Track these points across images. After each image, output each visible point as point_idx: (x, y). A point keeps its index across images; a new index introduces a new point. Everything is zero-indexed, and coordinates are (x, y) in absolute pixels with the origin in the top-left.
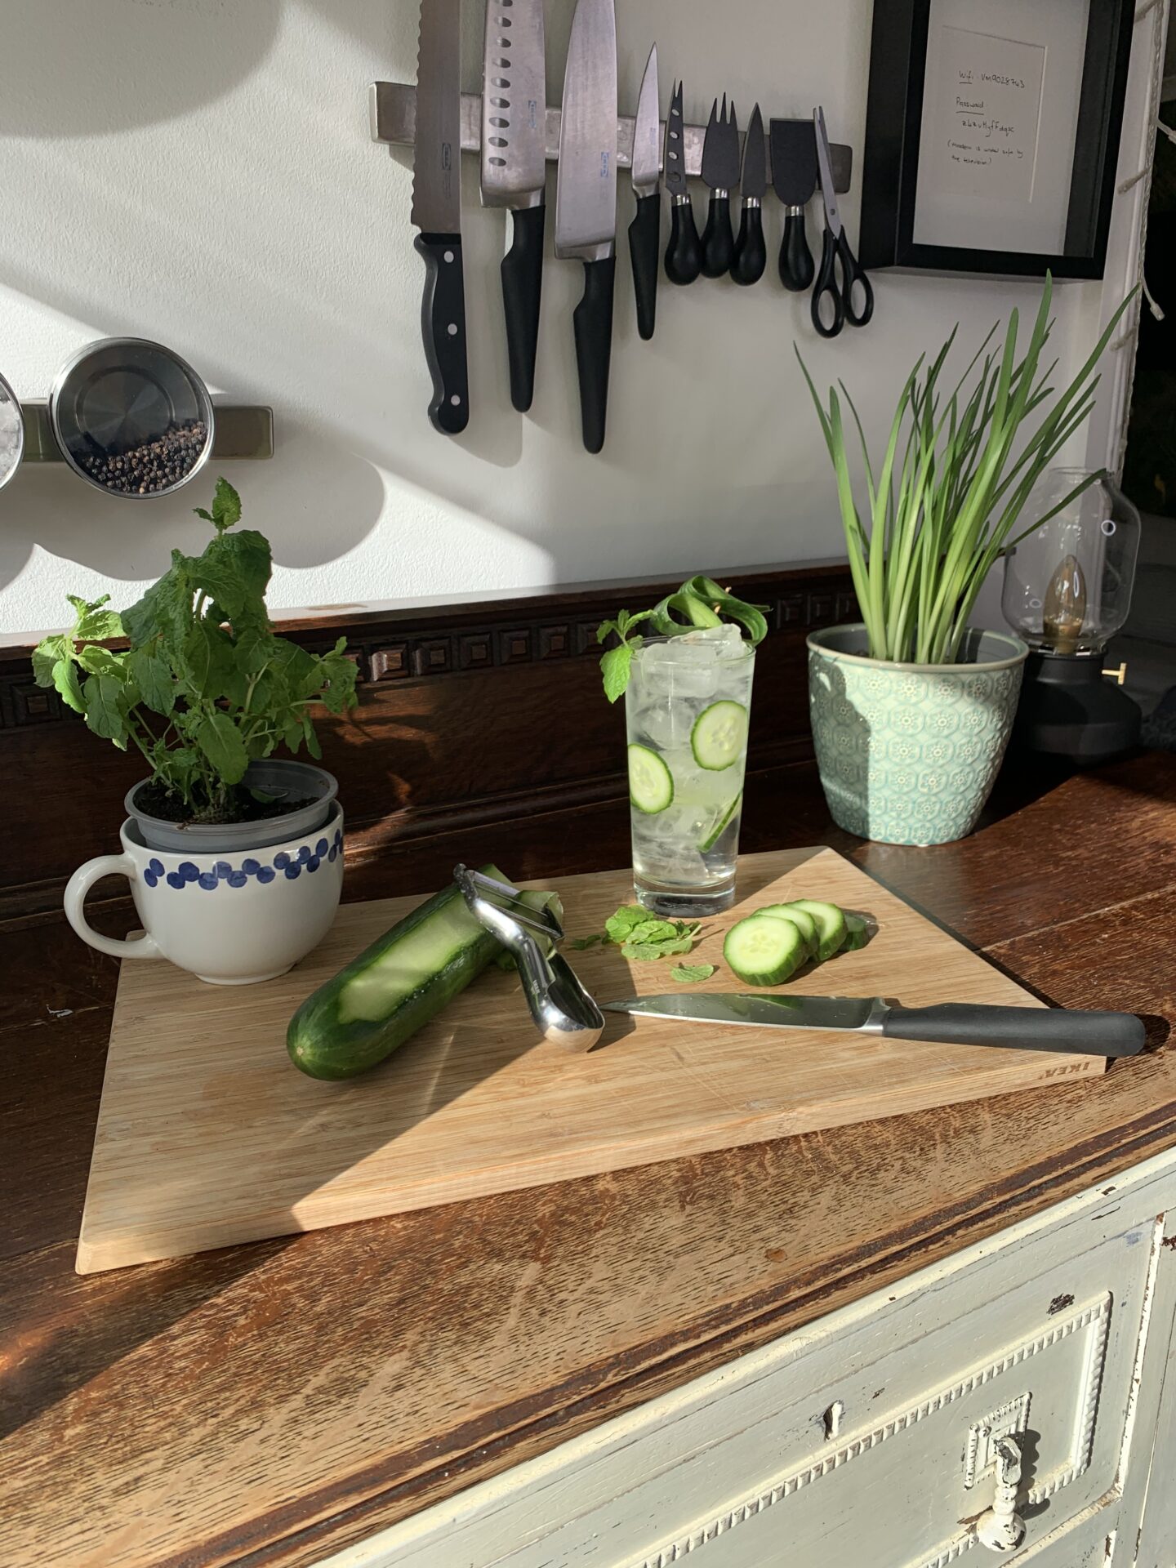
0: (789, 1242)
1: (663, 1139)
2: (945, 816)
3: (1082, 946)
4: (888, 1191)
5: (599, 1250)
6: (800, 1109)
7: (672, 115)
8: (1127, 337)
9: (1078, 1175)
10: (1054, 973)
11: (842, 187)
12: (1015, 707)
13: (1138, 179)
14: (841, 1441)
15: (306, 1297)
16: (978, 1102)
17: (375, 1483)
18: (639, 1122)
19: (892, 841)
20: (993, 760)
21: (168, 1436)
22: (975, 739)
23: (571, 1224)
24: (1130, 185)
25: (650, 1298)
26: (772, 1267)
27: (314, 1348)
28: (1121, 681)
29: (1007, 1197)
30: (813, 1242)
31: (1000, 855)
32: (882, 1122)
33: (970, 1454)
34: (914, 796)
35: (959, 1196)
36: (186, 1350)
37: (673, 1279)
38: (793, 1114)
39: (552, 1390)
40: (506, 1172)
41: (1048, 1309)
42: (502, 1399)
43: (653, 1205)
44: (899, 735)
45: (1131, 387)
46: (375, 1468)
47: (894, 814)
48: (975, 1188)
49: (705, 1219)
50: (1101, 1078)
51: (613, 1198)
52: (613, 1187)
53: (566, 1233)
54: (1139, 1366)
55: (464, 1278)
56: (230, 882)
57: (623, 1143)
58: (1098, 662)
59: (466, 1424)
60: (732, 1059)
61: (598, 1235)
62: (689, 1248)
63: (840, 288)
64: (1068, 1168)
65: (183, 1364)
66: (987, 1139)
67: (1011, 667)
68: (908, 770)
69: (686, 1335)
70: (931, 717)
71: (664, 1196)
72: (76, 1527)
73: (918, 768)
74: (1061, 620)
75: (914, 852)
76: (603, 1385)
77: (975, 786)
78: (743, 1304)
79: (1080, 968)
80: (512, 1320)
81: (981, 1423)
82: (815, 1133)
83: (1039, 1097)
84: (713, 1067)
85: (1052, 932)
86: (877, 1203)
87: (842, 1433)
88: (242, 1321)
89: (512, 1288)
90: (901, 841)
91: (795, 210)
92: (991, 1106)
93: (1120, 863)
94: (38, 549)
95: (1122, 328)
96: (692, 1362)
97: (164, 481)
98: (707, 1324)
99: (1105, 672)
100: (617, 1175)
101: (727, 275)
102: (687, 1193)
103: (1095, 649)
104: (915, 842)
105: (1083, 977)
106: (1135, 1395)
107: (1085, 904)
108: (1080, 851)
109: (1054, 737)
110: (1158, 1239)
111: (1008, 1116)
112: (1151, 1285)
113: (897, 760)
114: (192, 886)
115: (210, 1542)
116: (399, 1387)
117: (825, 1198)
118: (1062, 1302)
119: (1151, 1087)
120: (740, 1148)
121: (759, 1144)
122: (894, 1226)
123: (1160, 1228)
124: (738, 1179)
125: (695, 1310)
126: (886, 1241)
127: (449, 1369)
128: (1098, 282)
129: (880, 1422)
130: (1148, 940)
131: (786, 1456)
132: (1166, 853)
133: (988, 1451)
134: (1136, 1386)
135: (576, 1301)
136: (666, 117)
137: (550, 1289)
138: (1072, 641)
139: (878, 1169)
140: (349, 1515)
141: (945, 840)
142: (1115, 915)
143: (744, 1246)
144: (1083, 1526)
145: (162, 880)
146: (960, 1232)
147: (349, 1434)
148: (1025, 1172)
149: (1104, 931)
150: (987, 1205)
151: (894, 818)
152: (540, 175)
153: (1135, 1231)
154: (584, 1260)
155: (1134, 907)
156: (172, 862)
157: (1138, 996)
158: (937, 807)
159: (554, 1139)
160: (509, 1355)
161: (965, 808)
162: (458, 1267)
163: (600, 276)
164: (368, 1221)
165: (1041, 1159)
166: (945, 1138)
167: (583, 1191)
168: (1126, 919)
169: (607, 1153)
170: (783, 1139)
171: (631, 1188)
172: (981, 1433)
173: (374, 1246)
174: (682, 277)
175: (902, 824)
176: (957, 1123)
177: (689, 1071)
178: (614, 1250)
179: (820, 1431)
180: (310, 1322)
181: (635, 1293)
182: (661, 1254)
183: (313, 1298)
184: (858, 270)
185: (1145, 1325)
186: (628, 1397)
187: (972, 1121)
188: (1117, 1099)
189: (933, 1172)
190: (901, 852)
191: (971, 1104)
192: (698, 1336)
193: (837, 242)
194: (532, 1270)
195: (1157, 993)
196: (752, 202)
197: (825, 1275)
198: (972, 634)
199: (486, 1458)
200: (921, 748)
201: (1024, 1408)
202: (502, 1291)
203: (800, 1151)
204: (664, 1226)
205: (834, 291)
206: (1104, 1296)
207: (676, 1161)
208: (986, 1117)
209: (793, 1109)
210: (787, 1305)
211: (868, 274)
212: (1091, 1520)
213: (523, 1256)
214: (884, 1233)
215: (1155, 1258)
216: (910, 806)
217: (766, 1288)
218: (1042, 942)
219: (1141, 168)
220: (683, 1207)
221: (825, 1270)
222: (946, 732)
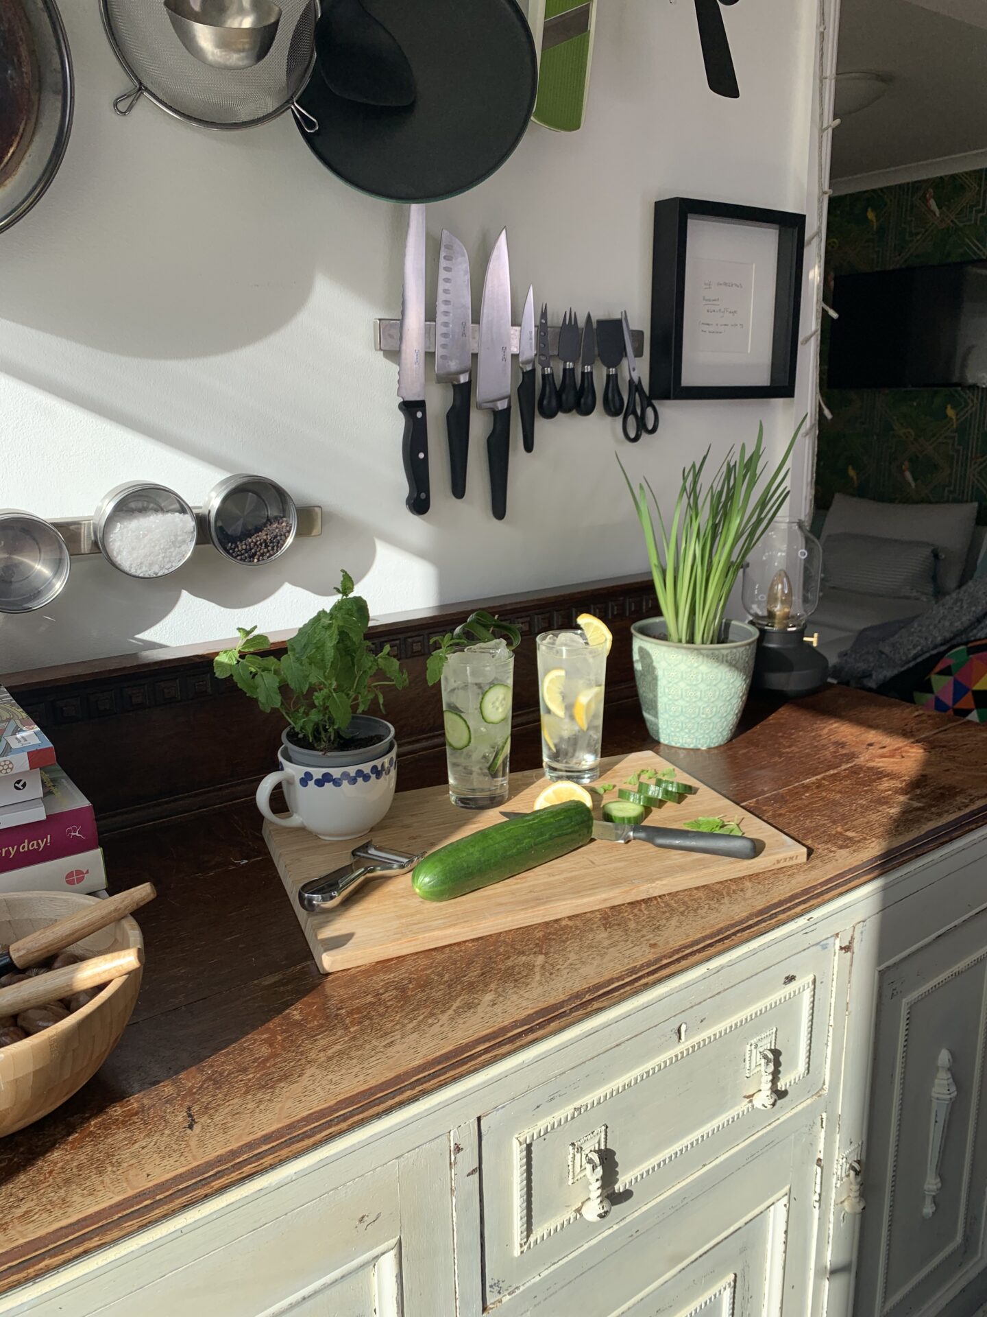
0: (660, 940)
1: (592, 899)
2: (716, 731)
3: (796, 800)
4: (702, 918)
5: (571, 949)
6: (657, 882)
7: (541, 323)
8: (811, 429)
9: (793, 908)
10: (780, 815)
11: (638, 353)
12: (753, 666)
13: (811, 336)
14: (686, 1044)
15: (438, 975)
16: (744, 877)
17: (494, 1038)
18: (579, 892)
19: (686, 746)
20: (742, 697)
21: (398, 1027)
22: (731, 686)
23: (554, 939)
24: (807, 340)
25: (599, 966)
26: (653, 950)
27: (449, 994)
28: (815, 645)
29: (760, 918)
30: (670, 939)
31: (748, 752)
32: (697, 888)
33: (748, 1059)
34: (698, 719)
35: (737, 918)
36: (390, 998)
37: (607, 958)
38: (653, 885)
39: (563, 1002)
40: (519, 917)
41: (783, 982)
42: (542, 1005)
43: (591, 930)
44: (688, 685)
45: (816, 458)
46: (494, 1032)
47: (687, 731)
48: (745, 914)
49: (618, 934)
50: (805, 864)
51: (571, 928)
52: (570, 923)
53: (553, 943)
54: (832, 1017)
55: (509, 963)
56: (349, 782)
57: (574, 901)
58: (801, 633)
59: (529, 1015)
60: (619, 862)
61: (568, 943)
62: (613, 945)
63: (639, 412)
64: (789, 905)
65: (391, 1003)
66: (749, 893)
67: (749, 644)
68: (694, 705)
69: (618, 979)
70: (706, 674)
71: (596, 925)
72: (373, 1059)
73: (700, 704)
74: (778, 609)
75: (699, 752)
76: (584, 1000)
77: (732, 713)
78: (642, 966)
79: (794, 811)
80: (538, 977)
81: (752, 1042)
82: (664, 895)
83: (774, 874)
84: (609, 866)
85: (778, 794)
86: (698, 923)
87: (686, 1040)
88: (411, 986)
89: (534, 966)
90: (692, 746)
91: (612, 371)
92: (750, 879)
93: (817, 754)
94: (185, 593)
95: (808, 423)
96: (622, 991)
97: (268, 554)
98: (627, 974)
99: (805, 639)
100: (570, 918)
101: (574, 411)
102: (607, 924)
103: (799, 625)
104: (699, 746)
105: (795, 816)
106: (831, 1034)
107: (796, 778)
108: (793, 748)
109: (778, 680)
110: (837, 948)
111: (759, 883)
112: (835, 973)
113: (688, 699)
114: (328, 785)
115: (433, 1060)
116: (495, 1004)
117: (674, 922)
118: (790, 979)
119: (829, 866)
120: (629, 903)
121: (637, 902)
122: (708, 932)
123: (838, 941)
124: (630, 916)
125: (620, 969)
126: (704, 939)
127: (515, 997)
128: (792, 399)
129: (705, 1034)
130: (831, 796)
131: (660, 1049)
132: (842, 747)
133: (757, 1058)
134: (831, 1029)
135: (565, 968)
136: (538, 323)
137: (551, 965)
138: (785, 622)
139: (697, 908)
140: (486, 1051)
141: (717, 745)
142: (813, 783)
143: (638, 943)
144: (808, 1106)
145: (311, 783)
146: (739, 935)
147: (479, 1021)
148: (768, 907)
149: (807, 792)
150: (751, 922)
151: (687, 733)
152: (468, 363)
153: (825, 942)
154: (564, 953)
155: (823, 779)
156: (318, 773)
157: (824, 825)
158: (711, 726)
159: (539, 901)
160: (540, 990)
161: (727, 726)
162: (505, 959)
163: (501, 419)
164: (455, 944)
165: (776, 901)
166: (728, 894)
167: (556, 925)
168: (819, 785)
169: (566, 906)
170: (649, 899)
171: (579, 923)
172: (753, 1047)
173: (461, 953)
174: (549, 414)
175: (692, 736)
176: (734, 887)
177: (598, 869)
178: (577, 948)
179: (676, 1037)
180: (444, 984)
181: (591, 964)
182: (600, 948)
183: (441, 976)
184: (648, 401)
185: (834, 995)
186: (596, 1005)
187: (741, 886)
188: (813, 873)
189: (723, 909)
190: (692, 753)
191: (740, 878)
192: (623, 980)
193: (636, 386)
194: (540, 959)
195: (834, 822)
196: (588, 369)
197: (678, 953)
198: (725, 623)
199: (539, 1029)
200: (701, 691)
201: (774, 1035)
202: (530, 968)
203: (658, 903)
204: (598, 938)
205: (634, 413)
206: (811, 977)
207: (598, 910)
208: (748, 884)
209: (654, 882)
210: (661, 966)
211: (655, 402)
212: (811, 1104)
213: (535, 953)
214: (703, 935)
215: (836, 958)
216: (696, 725)
217: (652, 959)
218: (773, 799)
219: (813, 328)
220: (606, 930)
221: (678, 951)
222: (714, 683)
